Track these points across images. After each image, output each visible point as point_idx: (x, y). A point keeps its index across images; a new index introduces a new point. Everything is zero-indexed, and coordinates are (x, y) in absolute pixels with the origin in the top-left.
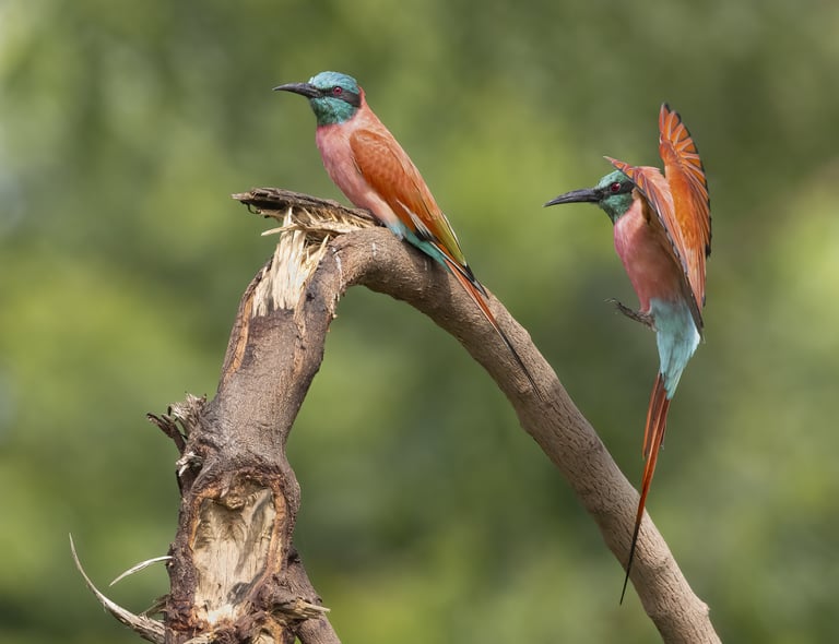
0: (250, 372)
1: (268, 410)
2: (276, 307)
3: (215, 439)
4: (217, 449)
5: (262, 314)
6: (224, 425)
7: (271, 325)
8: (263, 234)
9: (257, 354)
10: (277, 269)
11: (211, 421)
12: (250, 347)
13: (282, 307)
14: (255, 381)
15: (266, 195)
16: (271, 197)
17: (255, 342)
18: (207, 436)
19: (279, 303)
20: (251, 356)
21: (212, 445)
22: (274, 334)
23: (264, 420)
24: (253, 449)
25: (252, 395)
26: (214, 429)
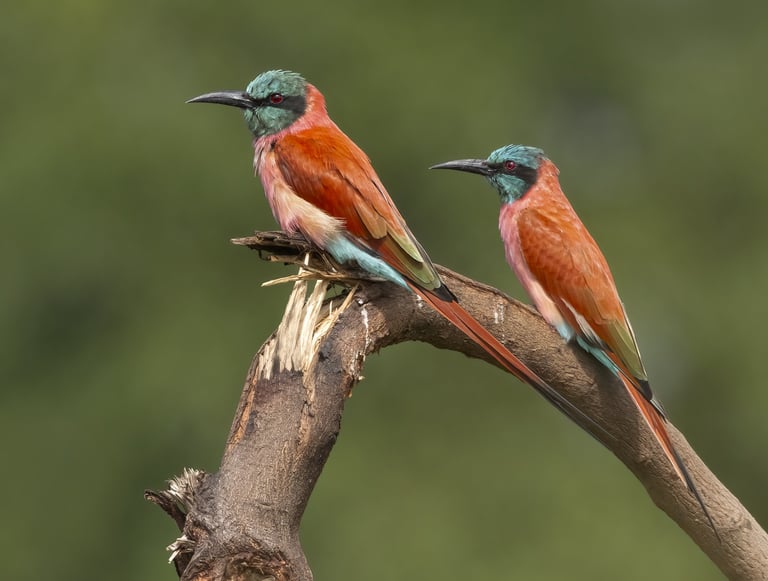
0: (251, 443)
1: (269, 487)
2: (281, 368)
3: (207, 520)
4: (209, 532)
5: (268, 376)
6: (220, 505)
7: (274, 389)
8: (264, 284)
9: (259, 423)
10: (288, 326)
11: (207, 499)
12: (254, 414)
13: (289, 368)
14: (256, 453)
15: (272, 239)
16: (280, 242)
17: (258, 408)
18: (200, 518)
19: (286, 365)
20: (253, 424)
21: (205, 528)
22: (277, 400)
23: (265, 498)
24: (251, 531)
25: (252, 469)
26: (208, 510)
